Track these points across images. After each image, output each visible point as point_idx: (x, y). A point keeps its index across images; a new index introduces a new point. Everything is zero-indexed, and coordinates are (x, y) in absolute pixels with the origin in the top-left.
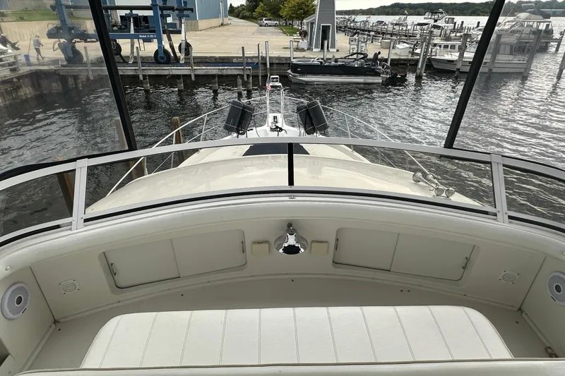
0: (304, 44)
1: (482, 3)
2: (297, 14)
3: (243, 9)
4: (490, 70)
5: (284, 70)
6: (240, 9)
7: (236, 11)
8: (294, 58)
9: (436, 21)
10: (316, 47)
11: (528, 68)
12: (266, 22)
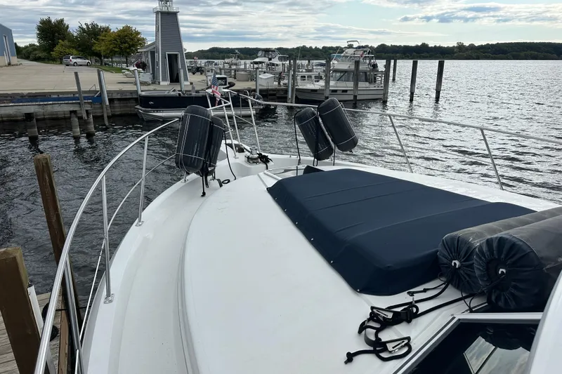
0: (147, 77)
1: (293, 48)
2: (121, 48)
3: (35, 50)
4: (355, 97)
5: (131, 107)
6: (30, 49)
7: (24, 51)
8: (142, 91)
9: (270, 59)
10: (164, 79)
11: (385, 93)
12: (75, 60)
